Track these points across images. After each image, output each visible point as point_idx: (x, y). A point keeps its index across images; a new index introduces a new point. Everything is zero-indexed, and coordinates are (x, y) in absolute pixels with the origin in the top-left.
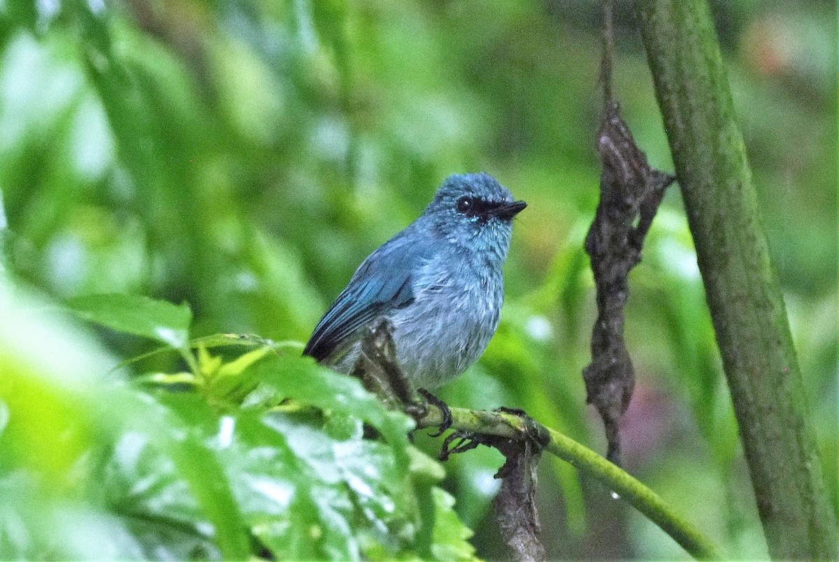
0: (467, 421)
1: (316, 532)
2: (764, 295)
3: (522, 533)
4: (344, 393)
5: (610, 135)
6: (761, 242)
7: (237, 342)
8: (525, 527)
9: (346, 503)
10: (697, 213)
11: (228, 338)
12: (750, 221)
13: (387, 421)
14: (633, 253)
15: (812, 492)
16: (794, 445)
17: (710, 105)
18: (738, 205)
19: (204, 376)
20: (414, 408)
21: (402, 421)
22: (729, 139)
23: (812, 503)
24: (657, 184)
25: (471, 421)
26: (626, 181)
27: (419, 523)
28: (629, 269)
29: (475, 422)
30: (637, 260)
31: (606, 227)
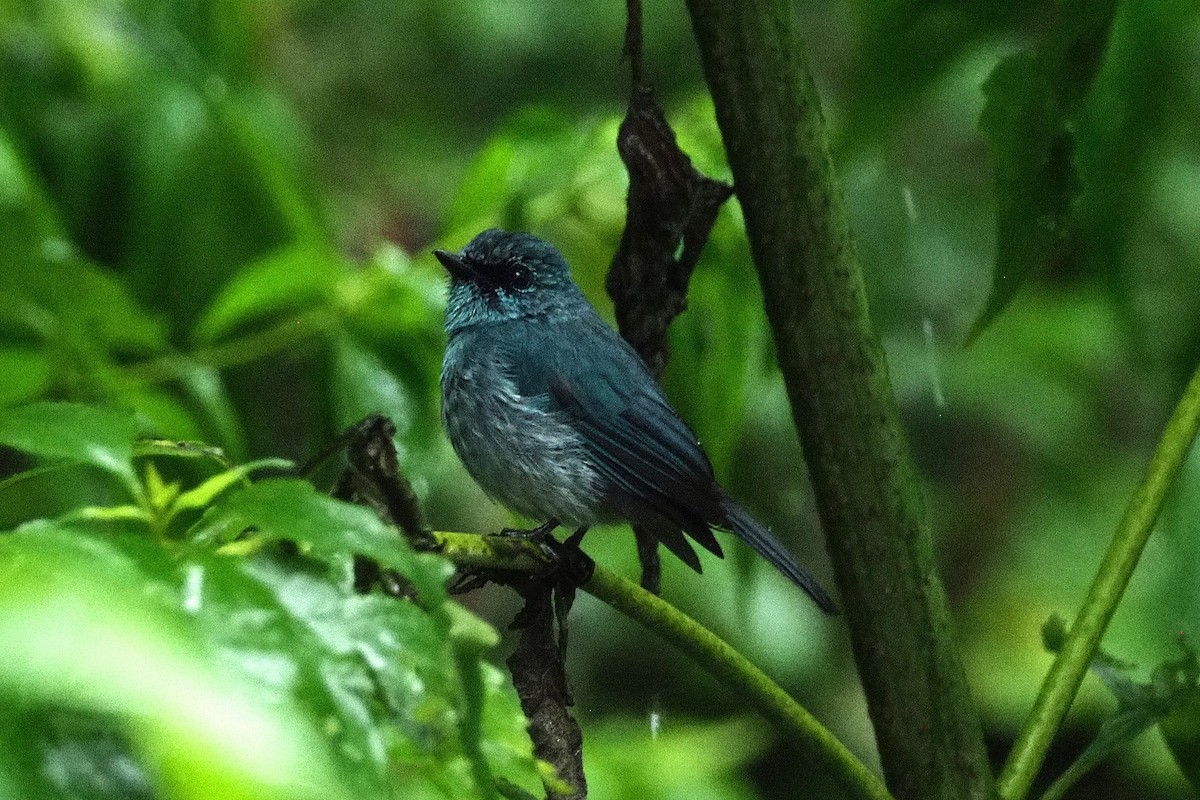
0: (479, 552)
1: (332, 726)
2: (861, 352)
3: (549, 705)
4: (354, 529)
5: (640, 133)
6: (858, 278)
7: (174, 453)
8: (555, 698)
9: (363, 682)
10: (766, 239)
11: (161, 447)
12: (840, 248)
13: (418, 569)
14: (674, 297)
15: (931, 629)
16: (905, 564)
17: (782, 88)
18: (824, 227)
19: (154, 509)
20: (424, 541)
21: (437, 567)
22: (810, 136)
23: (932, 644)
24: (707, 198)
25: (484, 551)
26: (663, 197)
27: (464, 708)
28: (668, 321)
29: (489, 553)
30: (681, 308)
31: (635, 261)
